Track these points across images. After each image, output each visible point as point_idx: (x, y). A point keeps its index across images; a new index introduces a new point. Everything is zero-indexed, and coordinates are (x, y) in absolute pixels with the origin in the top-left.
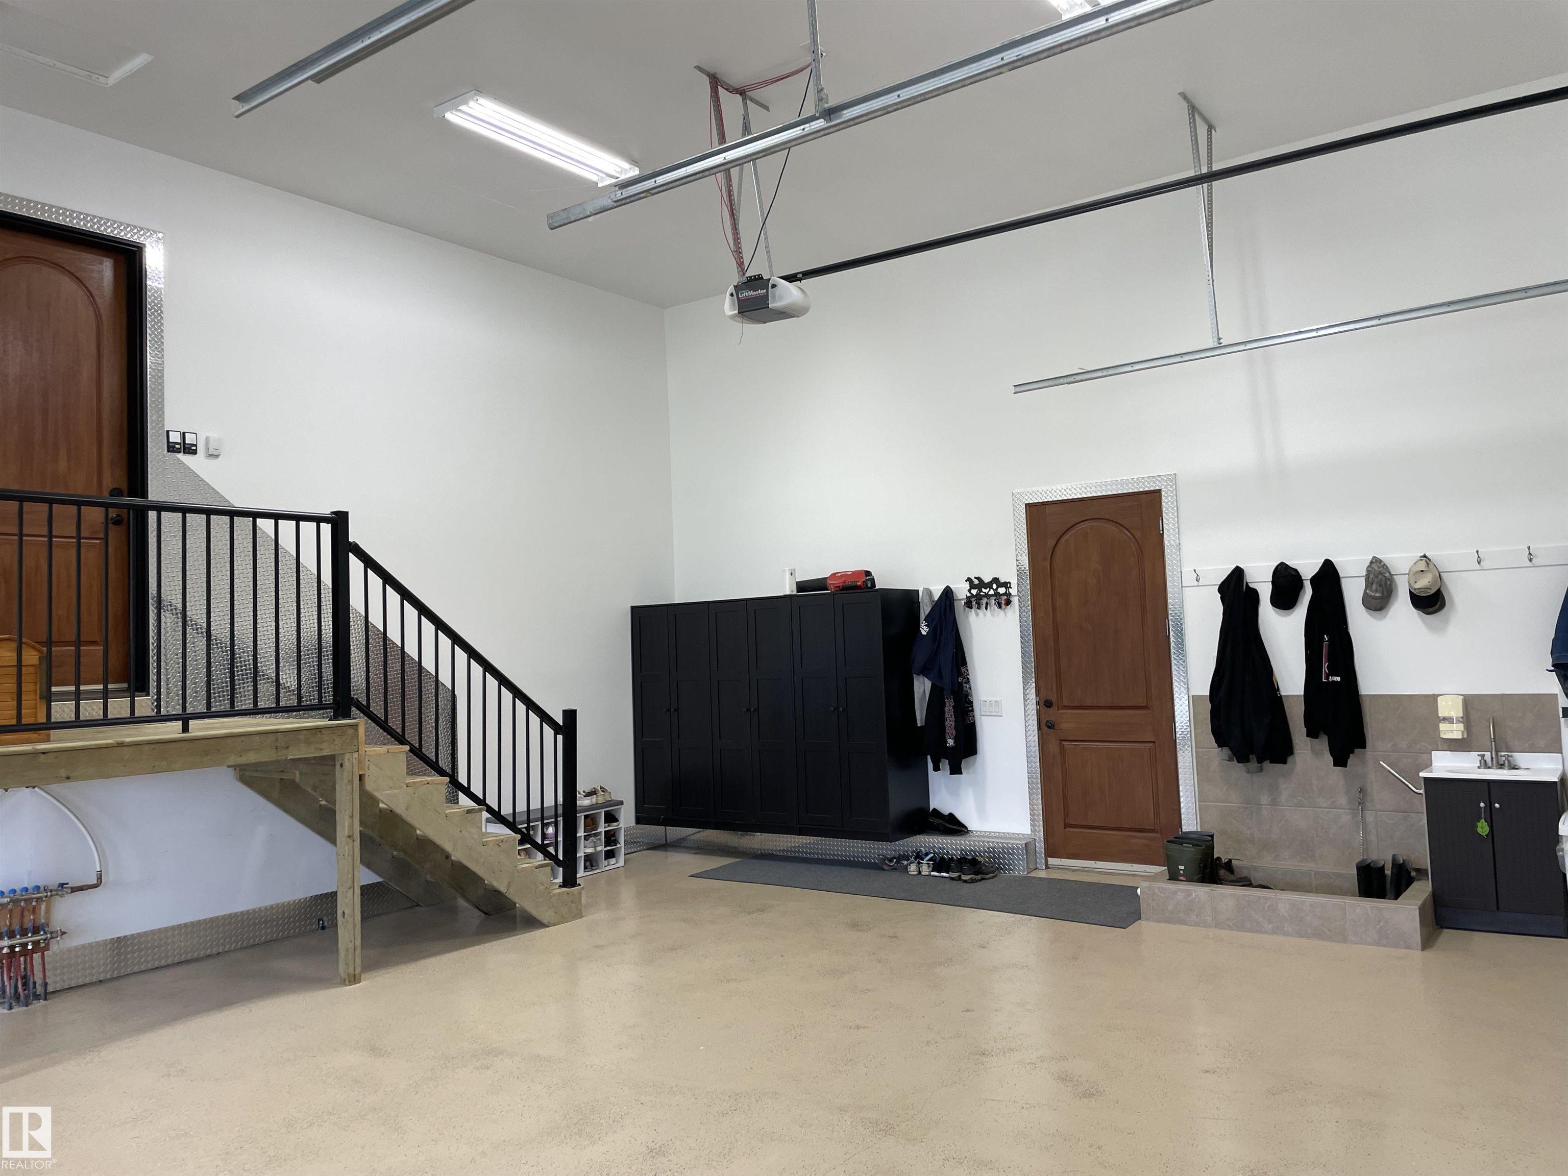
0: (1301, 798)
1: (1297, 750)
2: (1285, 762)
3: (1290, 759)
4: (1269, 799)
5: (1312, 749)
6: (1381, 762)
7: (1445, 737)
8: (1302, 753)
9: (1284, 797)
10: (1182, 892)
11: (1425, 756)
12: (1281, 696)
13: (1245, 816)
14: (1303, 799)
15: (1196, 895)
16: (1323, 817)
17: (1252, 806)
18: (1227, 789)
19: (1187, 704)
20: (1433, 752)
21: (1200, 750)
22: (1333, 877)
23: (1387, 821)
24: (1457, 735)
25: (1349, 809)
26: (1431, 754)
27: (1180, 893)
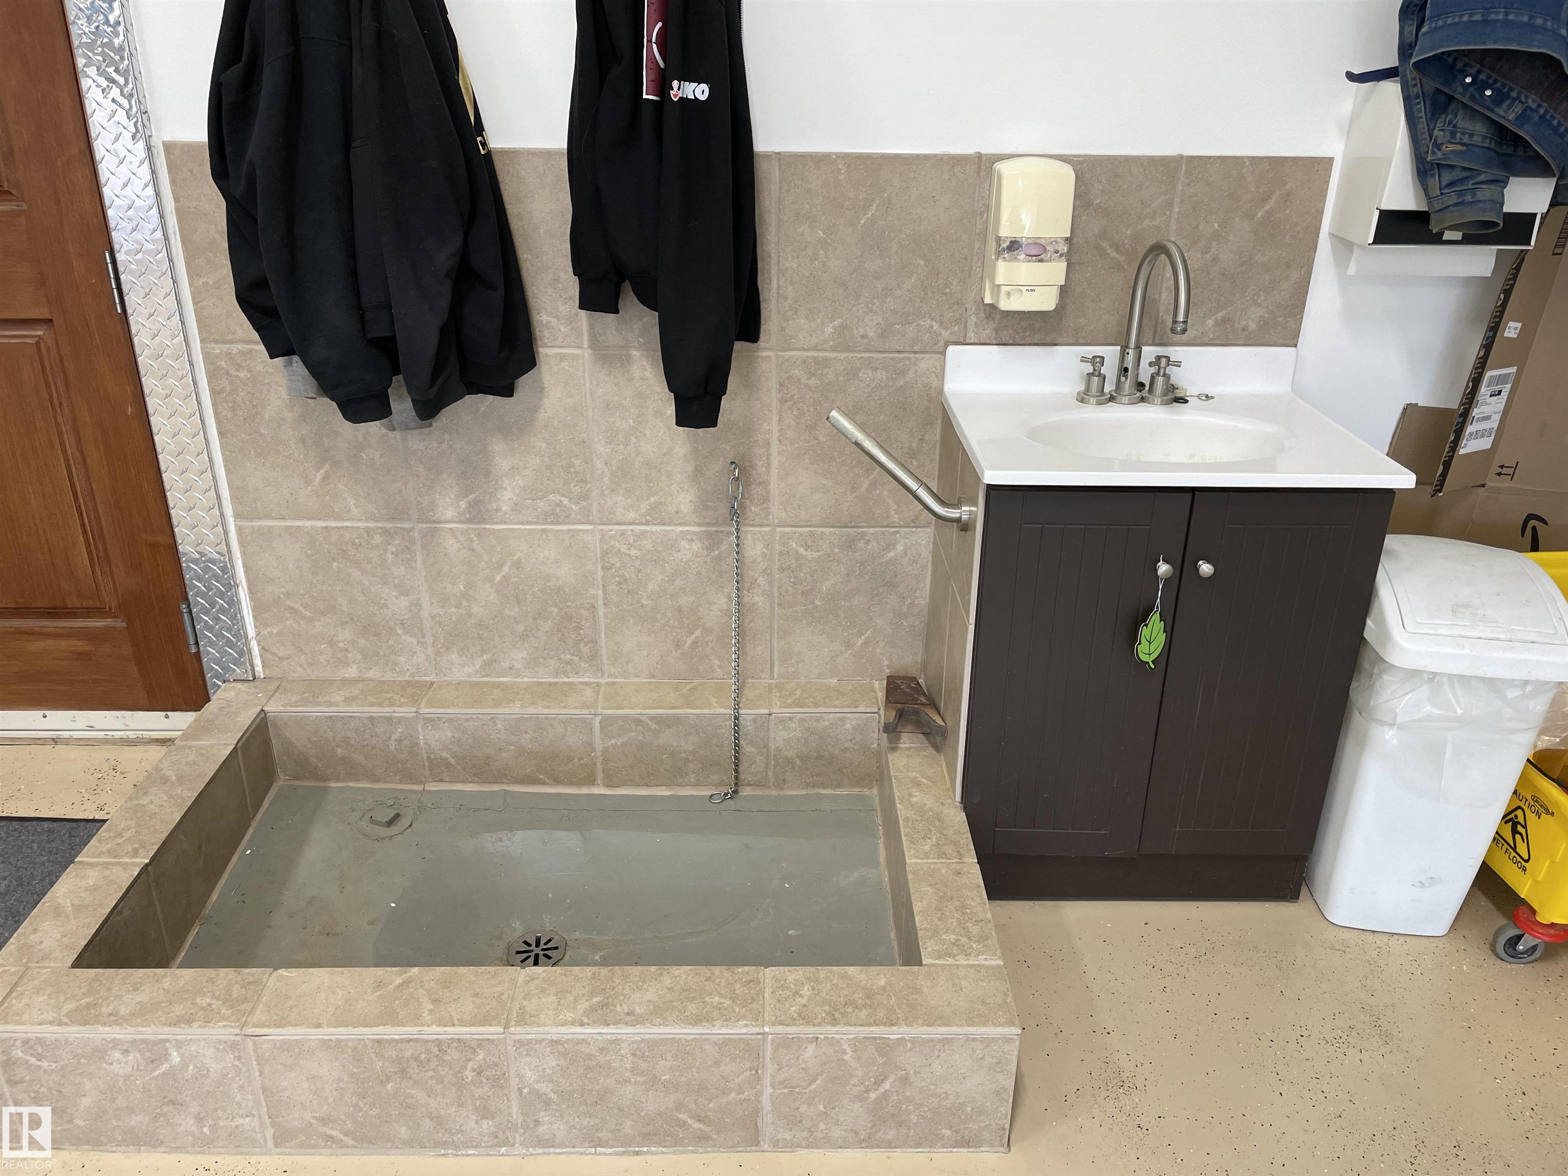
0: (558, 497)
1: (546, 351)
2: (508, 391)
3: (524, 383)
4: (463, 504)
5: (595, 344)
6: (834, 414)
7: (1005, 305)
8: (563, 357)
9: (507, 496)
10: (126, 1052)
11: (926, 362)
12: (489, 152)
13: (390, 557)
14: (565, 501)
15: (182, 1057)
16: (624, 549)
17: (407, 525)
18: (326, 478)
19: (148, 176)
20: (951, 349)
21: (218, 349)
22: (654, 726)
23: (802, 550)
24: (1046, 301)
25: (700, 525)
26: (944, 353)
27: (117, 1055)
